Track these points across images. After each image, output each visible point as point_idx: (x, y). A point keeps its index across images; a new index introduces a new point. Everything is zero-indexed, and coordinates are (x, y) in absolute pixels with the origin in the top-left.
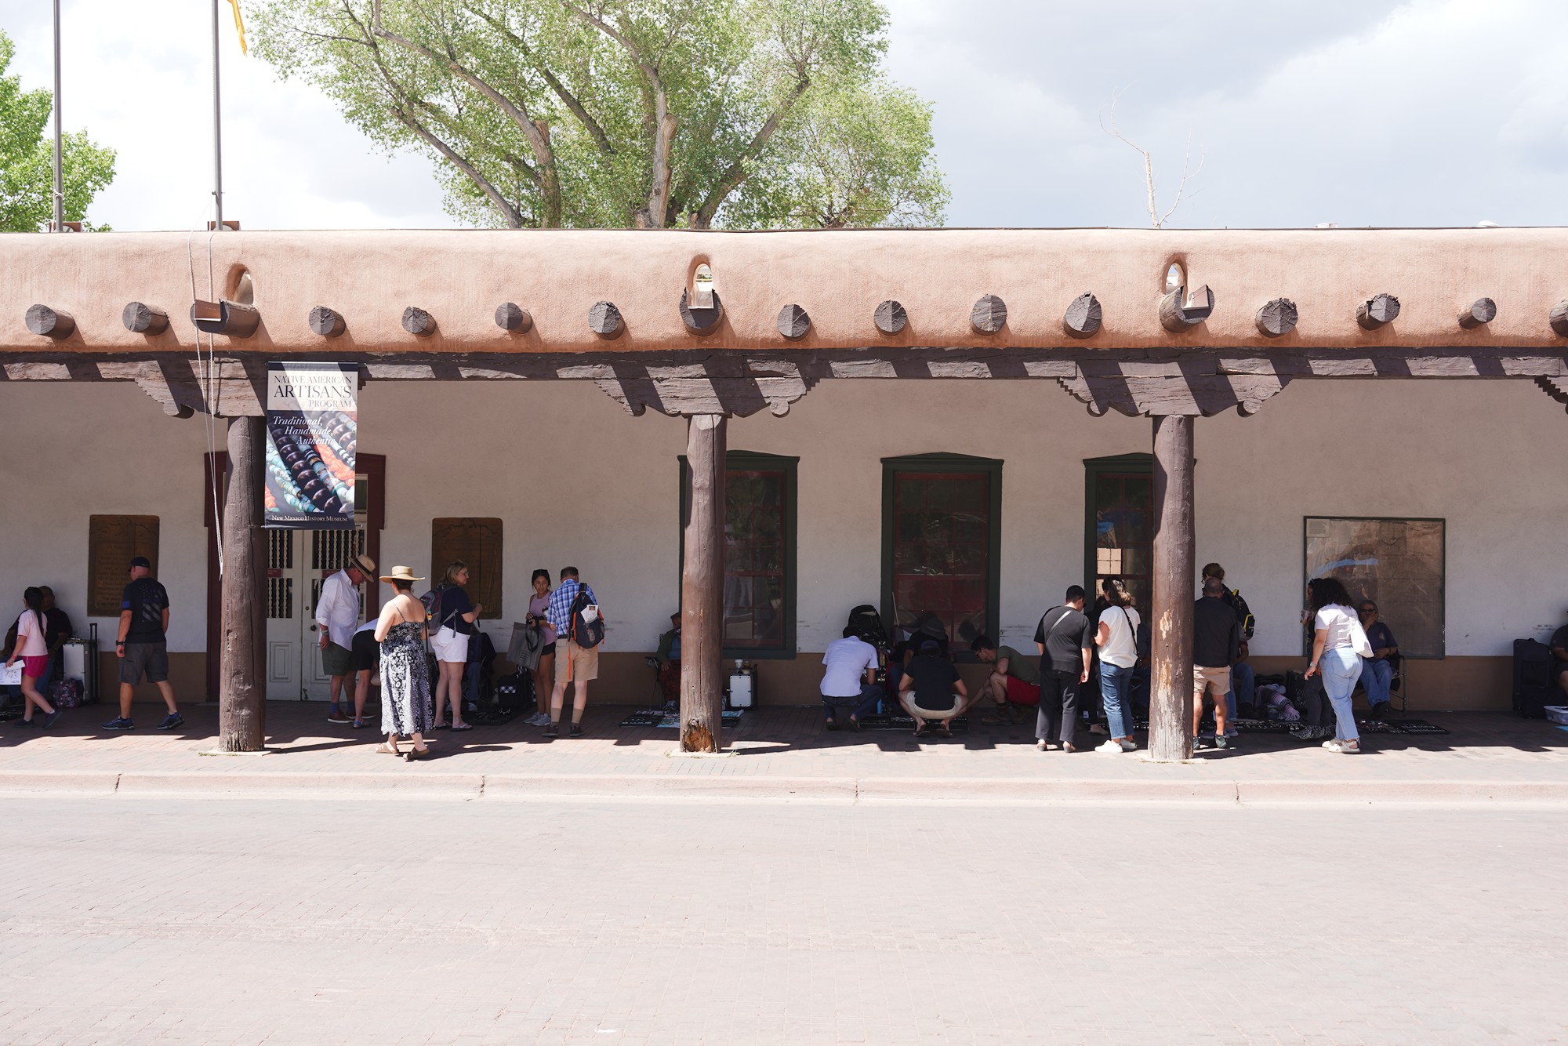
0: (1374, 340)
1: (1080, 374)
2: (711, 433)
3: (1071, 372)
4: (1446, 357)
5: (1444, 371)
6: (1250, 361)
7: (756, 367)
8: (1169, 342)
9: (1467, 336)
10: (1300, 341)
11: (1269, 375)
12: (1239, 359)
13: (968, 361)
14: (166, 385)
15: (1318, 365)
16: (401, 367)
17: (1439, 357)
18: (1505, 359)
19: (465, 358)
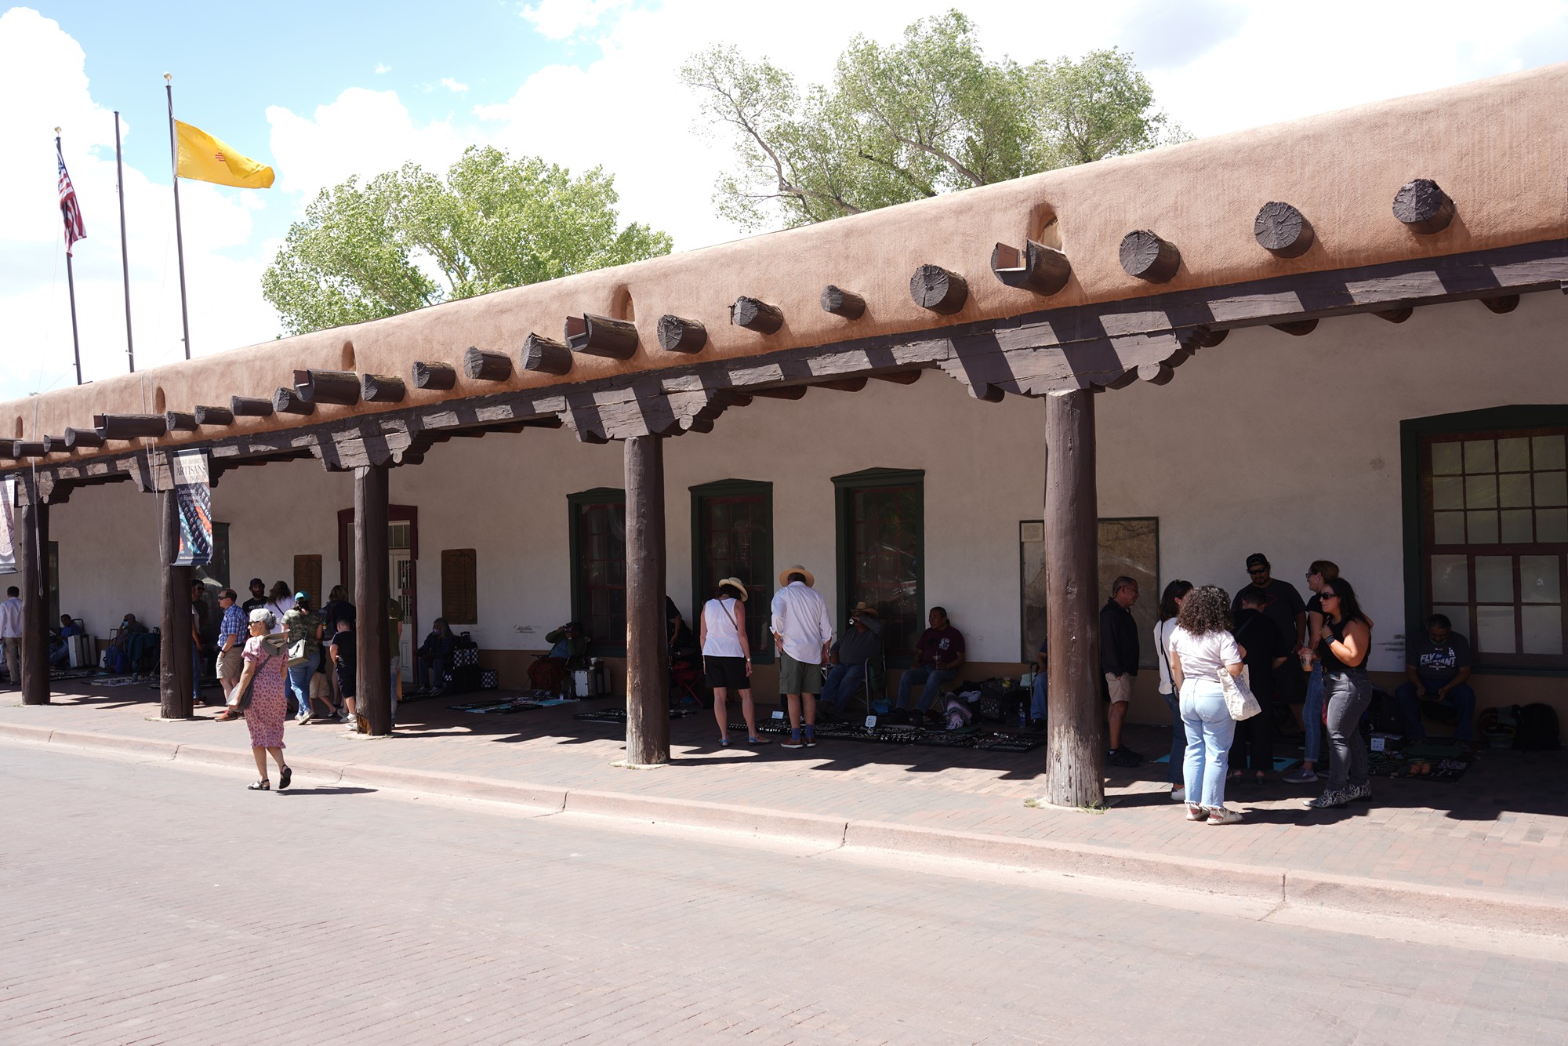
0: (776, 344)
1: (569, 407)
2: (361, 481)
3: (562, 406)
4: (842, 352)
5: (841, 368)
6: (684, 378)
7: (385, 426)
8: (622, 370)
9: (855, 328)
10: (717, 353)
11: (698, 390)
12: (676, 378)
13: (499, 404)
14: (139, 472)
15: (736, 375)
16: (225, 448)
17: (836, 353)
18: (896, 347)
19: (252, 438)
